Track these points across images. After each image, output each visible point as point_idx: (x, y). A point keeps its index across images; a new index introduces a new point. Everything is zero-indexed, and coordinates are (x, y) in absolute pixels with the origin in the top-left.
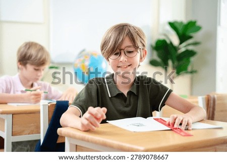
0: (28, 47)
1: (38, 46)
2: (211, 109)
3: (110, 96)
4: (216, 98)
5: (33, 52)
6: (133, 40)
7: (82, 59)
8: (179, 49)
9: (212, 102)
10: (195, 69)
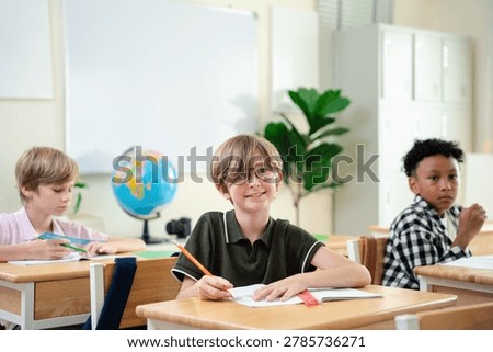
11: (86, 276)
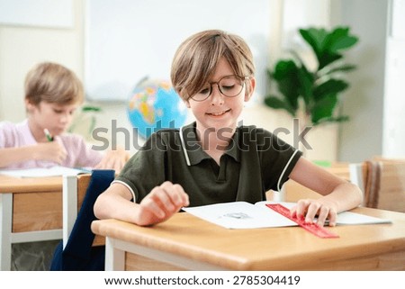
0: (42, 70)
1: (60, 70)
2: (373, 188)
3: (189, 164)
4: (382, 167)
5: (50, 80)
6: (233, 64)
7: (142, 94)
8: (318, 78)
9: (374, 174)
10: (345, 114)
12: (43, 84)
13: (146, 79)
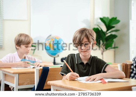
11: (34, 73)
12: (21, 40)
13: (50, 36)
